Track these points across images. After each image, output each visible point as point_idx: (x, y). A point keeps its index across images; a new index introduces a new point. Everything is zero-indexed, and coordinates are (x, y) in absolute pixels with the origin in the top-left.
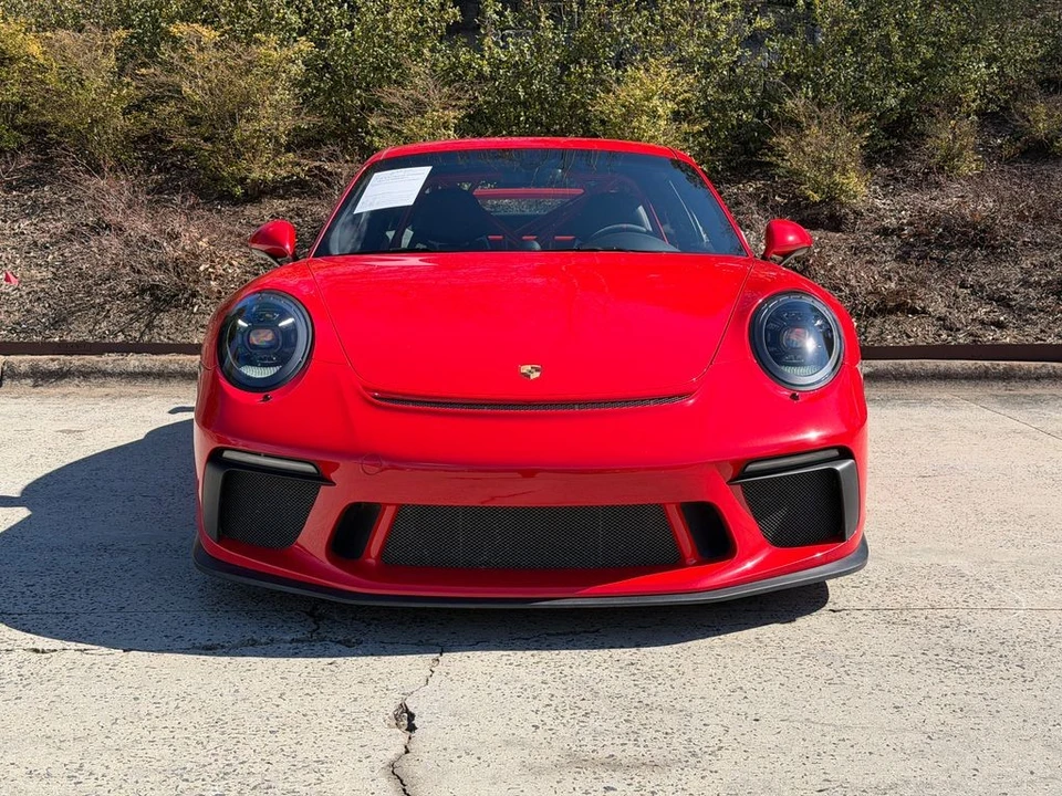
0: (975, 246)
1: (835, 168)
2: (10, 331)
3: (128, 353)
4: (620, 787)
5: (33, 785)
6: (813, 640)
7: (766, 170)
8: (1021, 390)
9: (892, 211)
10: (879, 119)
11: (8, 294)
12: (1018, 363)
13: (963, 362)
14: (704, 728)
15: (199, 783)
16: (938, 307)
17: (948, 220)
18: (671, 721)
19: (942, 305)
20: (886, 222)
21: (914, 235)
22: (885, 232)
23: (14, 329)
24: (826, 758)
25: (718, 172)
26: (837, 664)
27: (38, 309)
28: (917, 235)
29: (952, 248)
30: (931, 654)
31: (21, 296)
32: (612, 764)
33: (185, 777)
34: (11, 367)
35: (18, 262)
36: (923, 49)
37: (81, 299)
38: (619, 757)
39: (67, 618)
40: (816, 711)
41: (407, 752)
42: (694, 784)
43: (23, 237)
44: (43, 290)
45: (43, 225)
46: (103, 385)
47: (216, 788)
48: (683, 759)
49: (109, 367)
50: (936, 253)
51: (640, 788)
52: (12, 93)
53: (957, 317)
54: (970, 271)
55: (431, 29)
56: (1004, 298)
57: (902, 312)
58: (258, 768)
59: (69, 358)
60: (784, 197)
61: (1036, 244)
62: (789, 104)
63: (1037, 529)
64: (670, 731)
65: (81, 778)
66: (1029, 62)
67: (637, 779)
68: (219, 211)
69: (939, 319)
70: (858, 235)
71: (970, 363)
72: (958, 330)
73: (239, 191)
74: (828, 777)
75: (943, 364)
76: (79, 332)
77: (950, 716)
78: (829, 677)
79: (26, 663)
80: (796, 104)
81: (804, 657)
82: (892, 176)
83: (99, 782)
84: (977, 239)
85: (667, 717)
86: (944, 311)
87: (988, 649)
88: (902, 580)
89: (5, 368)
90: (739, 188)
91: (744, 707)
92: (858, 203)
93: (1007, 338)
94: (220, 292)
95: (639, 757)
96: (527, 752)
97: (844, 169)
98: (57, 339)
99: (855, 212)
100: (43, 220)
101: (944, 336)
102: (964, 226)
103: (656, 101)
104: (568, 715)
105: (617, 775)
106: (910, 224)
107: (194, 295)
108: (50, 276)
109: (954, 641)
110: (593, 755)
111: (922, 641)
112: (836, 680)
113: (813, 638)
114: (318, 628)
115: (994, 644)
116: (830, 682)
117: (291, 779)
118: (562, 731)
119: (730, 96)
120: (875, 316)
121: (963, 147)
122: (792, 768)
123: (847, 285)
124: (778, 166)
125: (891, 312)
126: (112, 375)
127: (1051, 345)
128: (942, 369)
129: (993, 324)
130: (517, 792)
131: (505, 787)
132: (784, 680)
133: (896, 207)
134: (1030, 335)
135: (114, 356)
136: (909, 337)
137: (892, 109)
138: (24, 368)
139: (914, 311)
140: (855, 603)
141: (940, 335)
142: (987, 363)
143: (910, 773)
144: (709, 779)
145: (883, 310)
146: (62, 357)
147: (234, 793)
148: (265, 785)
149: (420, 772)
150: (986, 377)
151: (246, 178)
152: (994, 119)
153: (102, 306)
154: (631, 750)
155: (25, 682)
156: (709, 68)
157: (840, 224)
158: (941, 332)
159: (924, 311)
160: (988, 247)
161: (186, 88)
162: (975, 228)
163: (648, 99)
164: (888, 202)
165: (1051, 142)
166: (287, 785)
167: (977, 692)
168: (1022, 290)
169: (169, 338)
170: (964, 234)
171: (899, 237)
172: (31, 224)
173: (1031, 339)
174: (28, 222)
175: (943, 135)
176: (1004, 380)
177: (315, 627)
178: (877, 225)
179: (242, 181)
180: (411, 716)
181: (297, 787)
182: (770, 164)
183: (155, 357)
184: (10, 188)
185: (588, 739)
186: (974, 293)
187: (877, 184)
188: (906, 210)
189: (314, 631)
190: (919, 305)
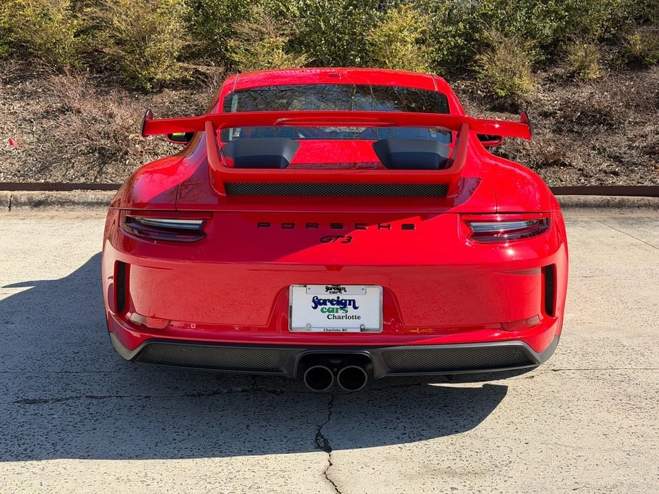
0: (600, 124)
1: (515, 74)
2: (13, 176)
3: (87, 189)
4: (460, 487)
5: (122, 487)
6: (547, 390)
7: (472, 75)
8: (628, 214)
9: (549, 101)
10: (540, 42)
11: (10, 152)
12: (628, 197)
13: (594, 196)
14: (498, 449)
15: (217, 485)
16: (579, 162)
17: (583, 108)
18: (478, 444)
19: (581, 161)
20: (546, 109)
21: (563, 117)
22: (546, 115)
23: (16, 174)
24: (573, 469)
26: (564, 406)
27: (30, 161)
28: (565, 117)
29: (586, 125)
30: (617, 400)
33: (208, 481)
34: (15, 198)
35: (14, 131)
37: (56, 155)
38: (454, 468)
39: (105, 375)
40: (559, 438)
41: (331, 465)
42: (502, 486)
44: (32, 150)
45: (28, 107)
46: (72, 210)
47: (228, 488)
48: (491, 469)
49: (76, 199)
50: (576, 128)
51: (471, 488)
53: (590, 168)
54: (597, 139)
56: (618, 157)
57: (557, 165)
58: (249, 475)
59: (51, 192)
60: (483, 92)
61: (637, 123)
62: (486, 33)
64: (478, 451)
65: (149, 482)
67: (468, 482)
68: (137, 99)
69: (579, 170)
71: (598, 197)
72: (591, 177)
73: (149, 86)
74: (577, 481)
75: (582, 198)
76: (57, 176)
77: (637, 440)
78: (562, 415)
79: (91, 405)
80: (492, 35)
81: (544, 402)
82: (548, 78)
83: (160, 485)
84: (601, 119)
86: (582, 165)
87: (649, 396)
88: (589, 349)
89: (12, 199)
90: (455, 85)
91: (517, 435)
92: (530, 97)
93: (621, 182)
94: (142, 152)
95: (465, 467)
96: (400, 464)
97: (520, 75)
98: (43, 181)
99: (526, 102)
100: (28, 104)
101: (583, 181)
102: (594, 112)
103: (406, 33)
105: (456, 479)
106: (560, 109)
107: (126, 153)
108: (36, 140)
109: (629, 390)
110: (438, 466)
111: (611, 390)
112: (567, 417)
113: (547, 389)
114: (256, 382)
115: (653, 393)
116: (563, 418)
117: (269, 482)
118: (416, 451)
119: (450, 28)
120: (541, 168)
121: (591, 61)
122: (555, 475)
123: (524, 149)
124: (480, 73)
125: (551, 165)
126: (78, 204)
127: (646, 186)
128: (582, 201)
129: (611, 173)
130: (401, 491)
131: (393, 488)
132: (536, 417)
133: (552, 99)
134: (634, 180)
135: (79, 191)
136: (561, 181)
137: (548, 36)
138: (24, 199)
139: (564, 165)
140: (565, 366)
141: (580, 180)
142: (609, 197)
143: (622, 478)
144: (509, 482)
145: (546, 164)
146: (47, 192)
147: (239, 492)
148: (256, 486)
149: (342, 478)
150: (608, 206)
151: (153, 78)
152: (608, 43)
153: (69, 160)
154: (460, 464)
155: (95, 419)
157: (518, 109)
158: (580, 178)
159: (570, 165)
160: (607, 124)
161: (115, 21)
162: (600, 113)
163: (401, 31)
164: (546, 95)
165: (644, 57)
166: (268, 486)
167: (649, 424)
168: (629, 151)
169: (112, 180)
170: (593, 116)
171: (554, 118)
172: (21, 106)
173: (635, 183)
174: (19, 105)
175: (579, 54)
176: (619, 208)
177: (254, 381)
178: (540, 109)
179: (151, 80)
180: (327, 442)
181: (275, 488)
182: (474, 71)
183: (104, 192)
184: (5, 83)
185: (433, 456)
186: (599, 153)
187: (539, 83)
188: (557, 100)
189: (254, 384)
190: (567, 161)
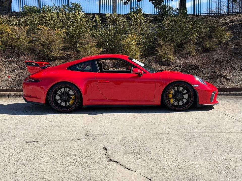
0: (195, 69)
1: (168, 54)
2: (9, 87)
4: (138, 155)
7: (155, 54)
9: (179, 62)
10: (177, 44)
11: (8, 80)
14: (149, 149)
17: (189, 64)
18: (144, 148)
20: (178, 65)
21: (183, 67)
22: (178, 67)
23: (10, 87)
24: (166, 152)
25: (146, 54)
26: (168, 140)
27: (14, 83)
28: (184, 67)
29: (191, 70)
30: (182, 139)
31: (11, 80)
32: (136, 153)
34: (10, 94)
35: (9, 73)
36: (185, 31)
37: (23, 81)
40: (165, 146)
41: (107, 152)
43: (9, 68)
44: (15, 79)
45: (13, 66)
48: (146, 152)
50: (187, 71)
52: (5, 39)
54: (194, 74)
55: (89, 27)
59: (21, 92)
60: (159, 60)
61: (206, 69)
62: (159, 42)
63: (201, 121)
66: (205, 32)
67: (140, 155)
70: (173, 67)
73: (52, 59)
77: (184, 146)
80: (161, 42)
81: (163, 140)
82: (179, 55)
85: (143, 148)
90: (150, 58)
91: (155, 146)
92: (173, 61)
95: (140, 152)
96: (124, 152)
97: (170, 54)
98: (19, 89)
99: (172, 63)
100: (13, 65)
102: (193, 66)
104: (129, 147)
106: (183, 65)
108: (16, 76)
109: (186, 137)
110: (134, 152)
111: (181, 137)
115: (192, 137)
116: (167, 143)
118: (128, 149)
119: (148, 40)
121: (193, 50)
122: (162, 153)
132: (160, 143)
133: (180, 62)
137: (179, 42)
138: (13, 94)
140: (171, 132)
146: (20, 92)
149: (110, 154)
151: (53, 56)
152: (199, 44)
156: (143, 34)
157: (169, 65)
160: (197, 70)
161: (41, 39)
162: (195, 66)
163: (132, 41)
164: (179, 60)
165: (209, 48)
167: (188, 143)
168: (203, 78)
171: (181, 68)
172: (11, 66)
177: (87, 137)
178: (176, 65)
179: (52, 57)
180: (106, 148)
182: (156, 53)
184: (6, 58)
185: (133, 150)
187: (176, 57)
188: (182, 62)
